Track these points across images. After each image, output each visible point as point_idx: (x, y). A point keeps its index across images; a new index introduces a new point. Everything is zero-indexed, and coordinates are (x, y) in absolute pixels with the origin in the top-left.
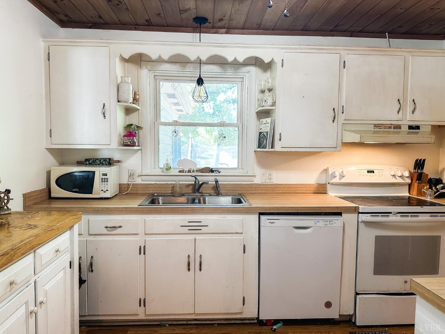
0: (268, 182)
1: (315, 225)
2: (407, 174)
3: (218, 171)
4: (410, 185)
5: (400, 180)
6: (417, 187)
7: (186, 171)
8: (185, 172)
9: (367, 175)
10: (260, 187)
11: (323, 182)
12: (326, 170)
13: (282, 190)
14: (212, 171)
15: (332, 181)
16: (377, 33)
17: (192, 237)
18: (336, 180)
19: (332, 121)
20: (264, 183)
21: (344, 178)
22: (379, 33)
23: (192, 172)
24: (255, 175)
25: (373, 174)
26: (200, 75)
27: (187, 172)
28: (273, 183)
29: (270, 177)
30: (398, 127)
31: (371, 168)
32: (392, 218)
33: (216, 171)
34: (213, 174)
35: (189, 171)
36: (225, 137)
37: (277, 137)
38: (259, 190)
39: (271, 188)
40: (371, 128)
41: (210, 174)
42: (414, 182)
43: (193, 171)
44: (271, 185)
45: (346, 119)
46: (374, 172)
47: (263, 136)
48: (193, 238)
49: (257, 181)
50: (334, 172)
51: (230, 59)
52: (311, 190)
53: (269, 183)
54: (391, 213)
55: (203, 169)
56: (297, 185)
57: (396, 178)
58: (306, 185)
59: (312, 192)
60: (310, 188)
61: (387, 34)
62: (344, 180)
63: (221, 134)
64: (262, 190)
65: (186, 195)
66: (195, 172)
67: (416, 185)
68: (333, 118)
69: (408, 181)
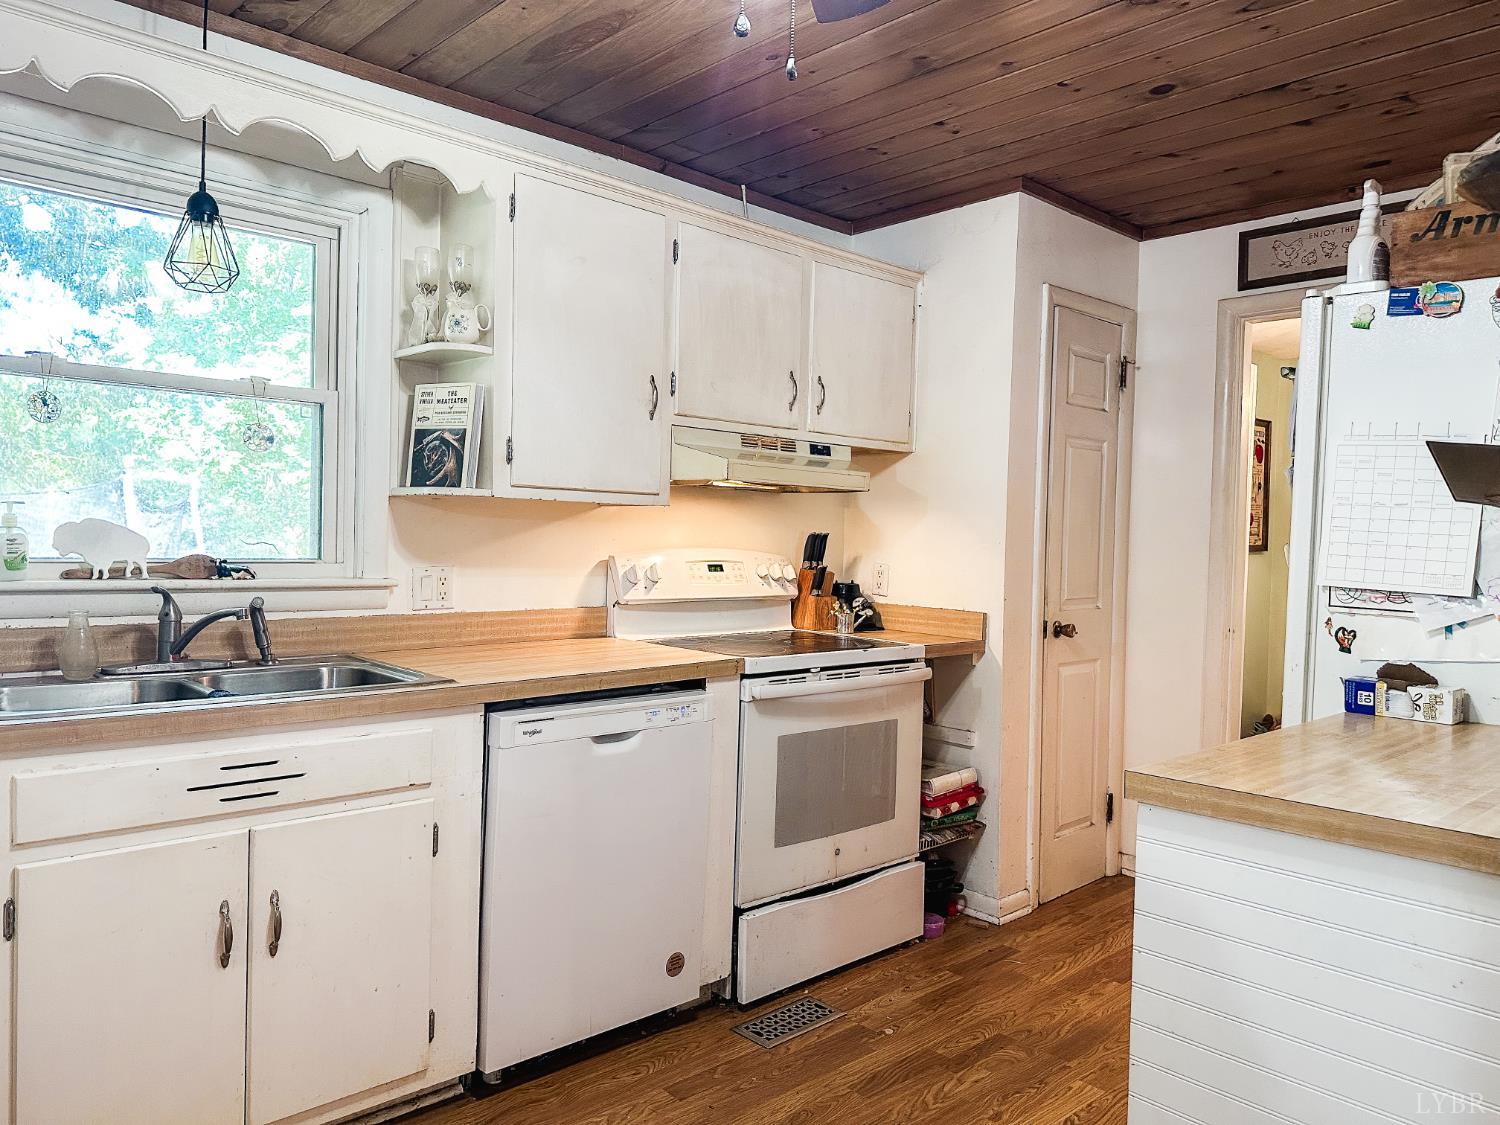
0: (436, 607)
1: (650, 724)
2: (791, 574)
3: (247, 571)
4: (794, 603)
5: (776, 590)
6: (814, 605)
7: (101, 572)
8: (96, 575)
9: (709, 578)
10: (410, 628)
11: (599, 603)
12: (606, 566)
13: (482, 634)
14: (221, 570)
15: (627, 597)
16: (723, 179)
17: (237, 829)
18: (637, 594)
19: (648, 416)
20: (421, 613)
21: (657, 586)
22: (729, 180)
23: (128, 574)
24: (395, 583)
25: (719, 573)
26: (202, 185)
27: (106, 575)
28: (453, 611)
29: (443, 589)
30: (789, 446)
31: (715, 557)
32: (814, 684)
33: (238, 571)
34: (227, 582)
35: (117, 573)
36: (271, 439)
37: (498, 450)
38: (407, 638)
39: (445, 627)
40: (736, 443)
41: (216, 583)
42: (804, 593)
43: (137, 572)
44: (449, 616)
45: (681, 413)
46: (722, 570)
47: (437, 442)
48: (240, 832)
49: (398, 604)
50: (633, 568)
51: (339, 151)
52: (566, 629)
53: (438, 612)
54: (807, 671)
55: (179, 563)
56: (527, 612)
57: (769, 584)
58: (551, 612)
59: (569, 633)
60: (563, 621)
61: (743, 187)
62: (657, 594)
63: (254, 428)
64: (417, 637)
65: (120, 670)
66: (145, 574)
67: (811, 599)
68: (651, 408)
69: (793, 591)
